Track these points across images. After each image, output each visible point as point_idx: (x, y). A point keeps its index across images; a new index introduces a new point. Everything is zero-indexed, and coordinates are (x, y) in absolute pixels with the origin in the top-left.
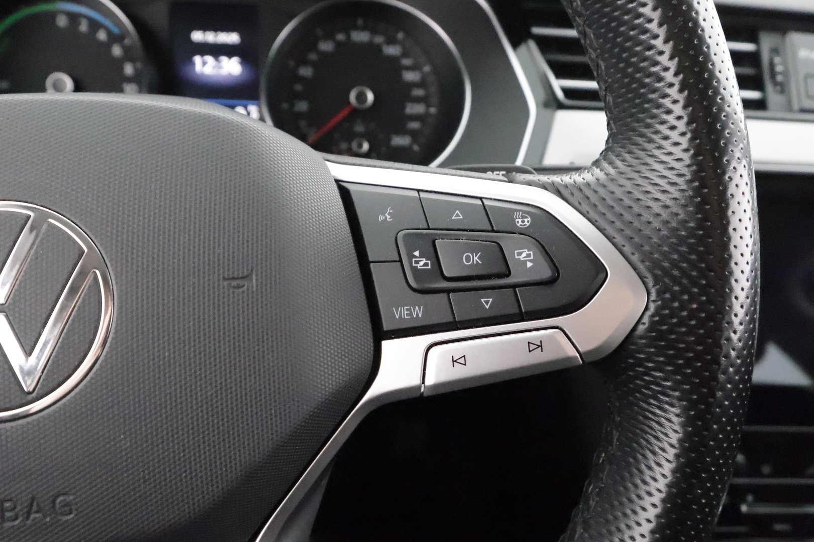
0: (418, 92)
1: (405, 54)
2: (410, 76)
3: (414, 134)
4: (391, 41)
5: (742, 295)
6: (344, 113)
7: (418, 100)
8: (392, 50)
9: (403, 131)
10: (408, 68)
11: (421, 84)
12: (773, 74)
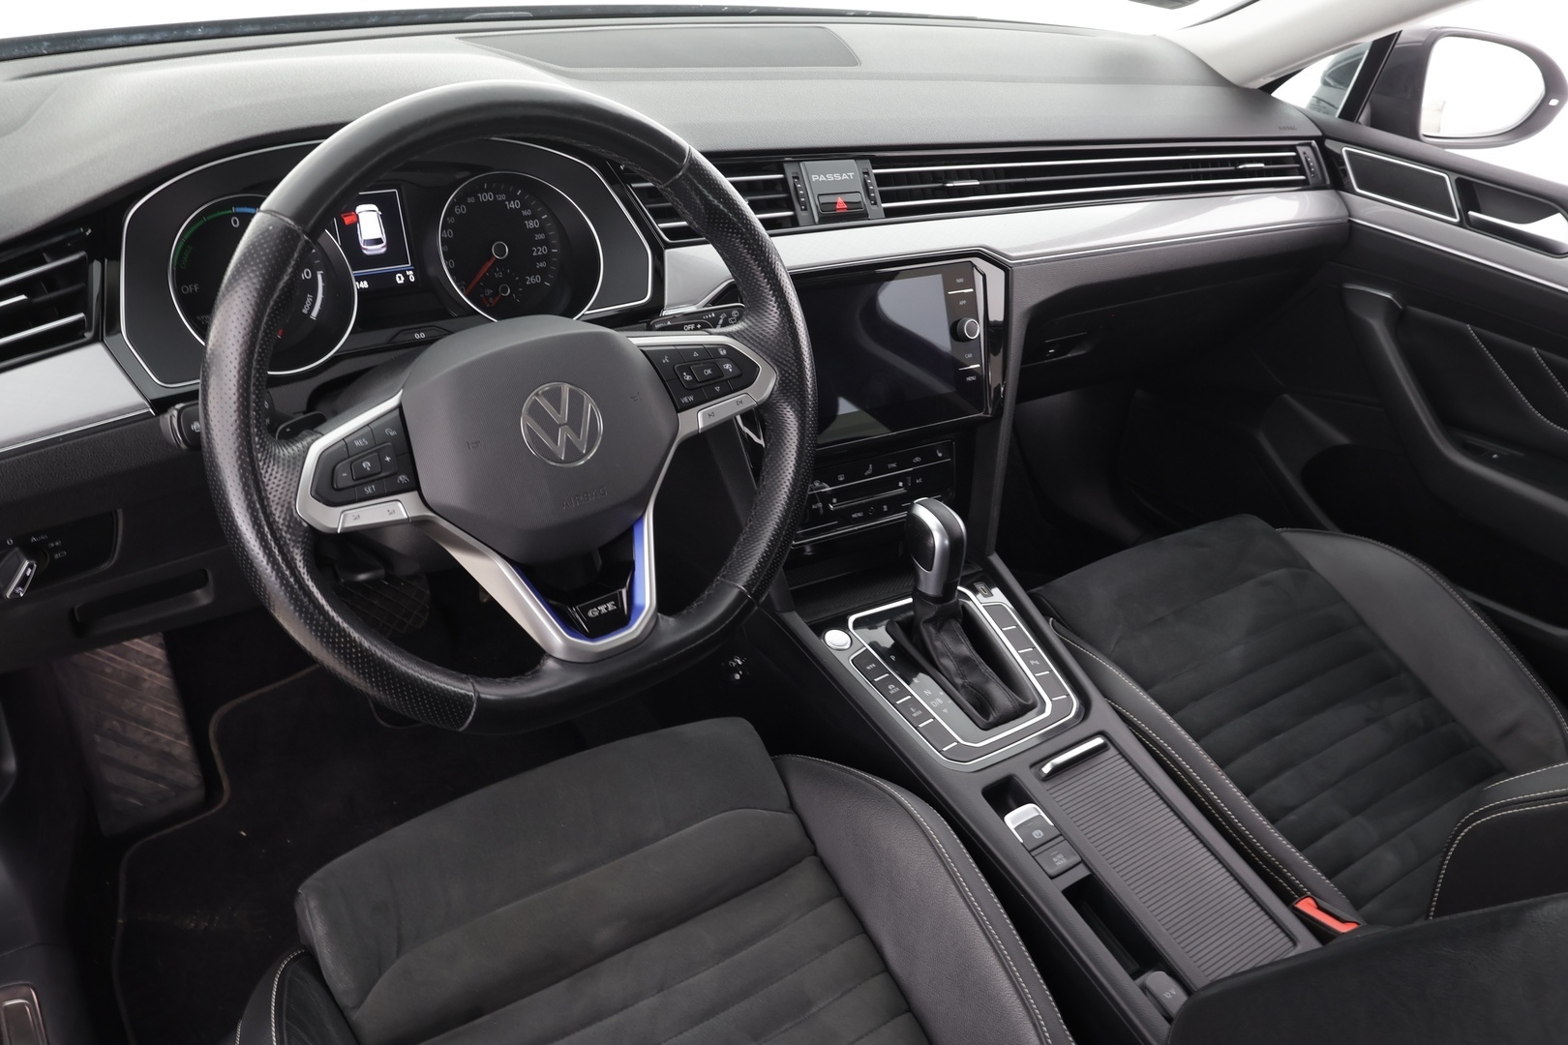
0: (540, 237)
1: (524, 207)
2: (531, 224)
3: (542, 272)
4: (511, 197)
5: (808, 366)
6: (490, 264)
7: (541, 243)
8: (513, 205)
9: (534, 272)
10: (528, 218)
11: (540, 230)
12: (798, 196)
